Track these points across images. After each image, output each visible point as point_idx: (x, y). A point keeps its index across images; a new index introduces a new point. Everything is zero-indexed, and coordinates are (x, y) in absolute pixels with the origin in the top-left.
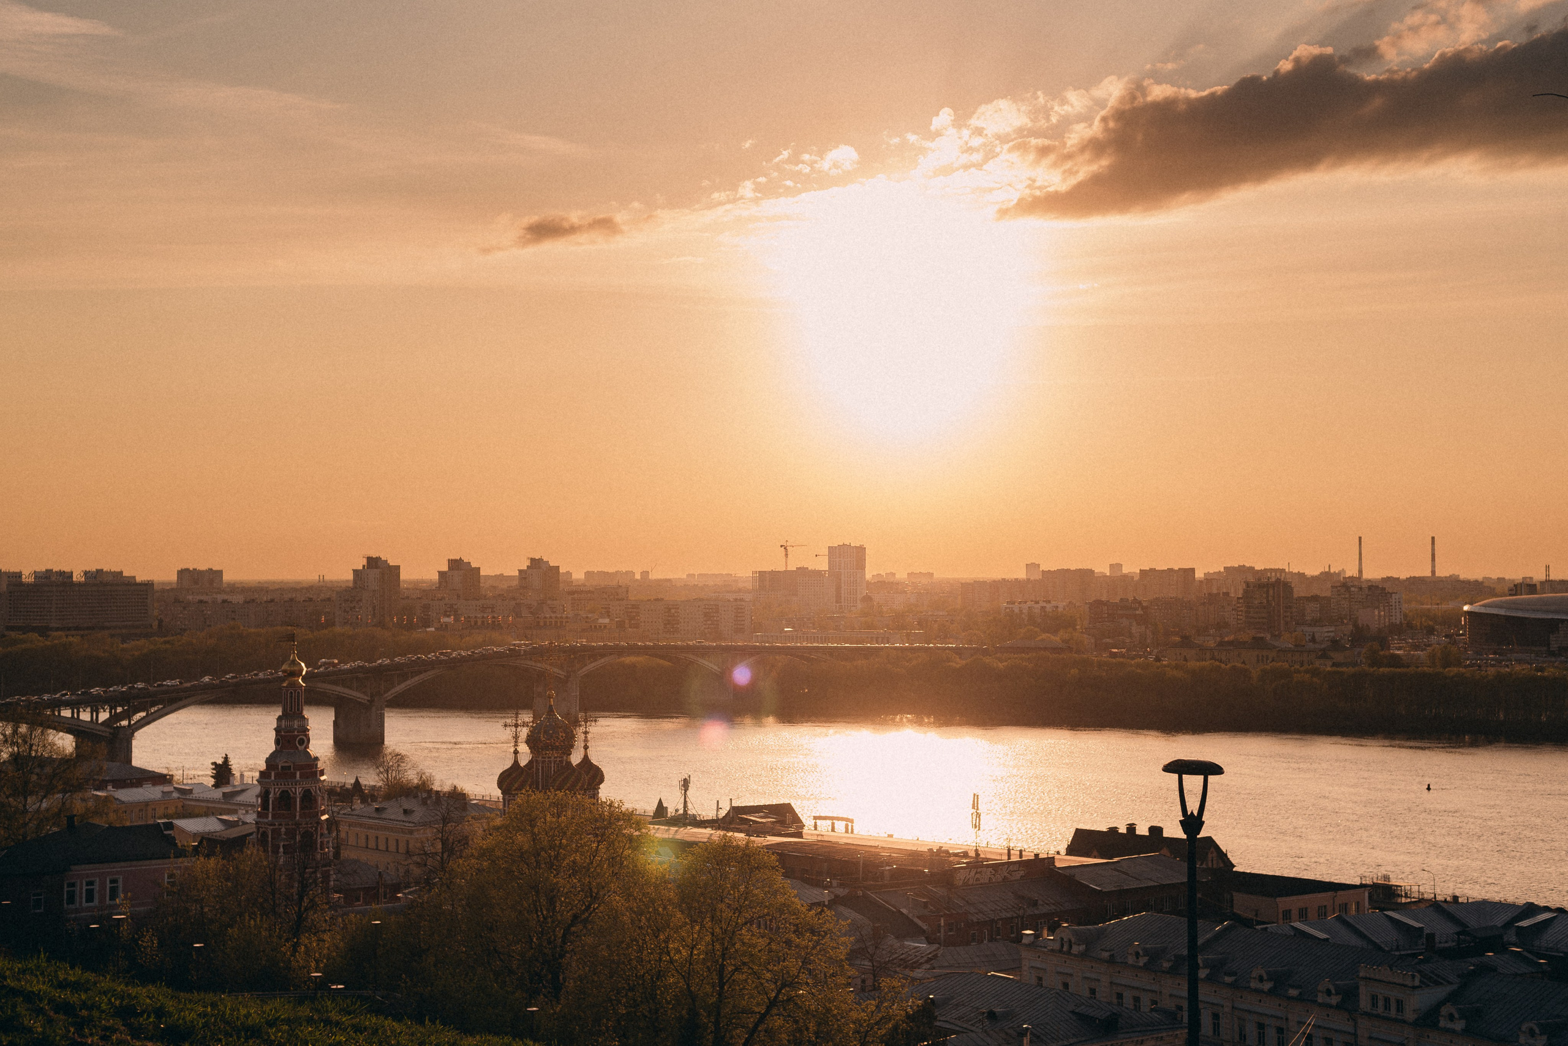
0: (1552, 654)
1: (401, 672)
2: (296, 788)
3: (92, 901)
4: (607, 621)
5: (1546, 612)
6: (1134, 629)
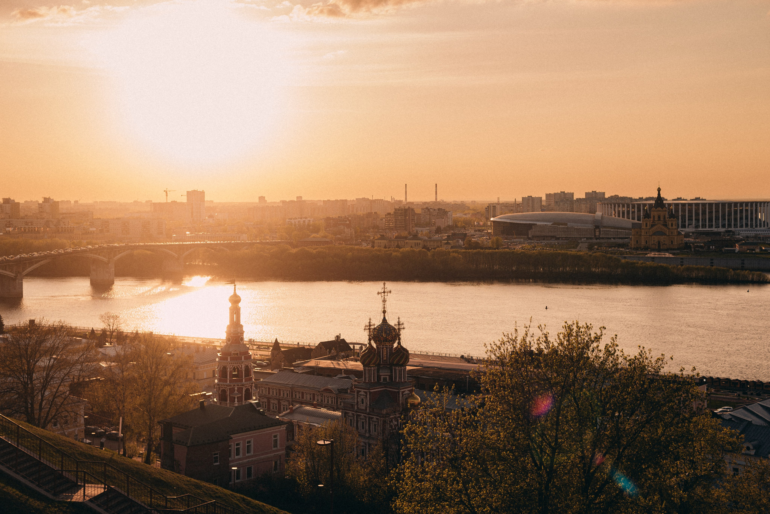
0: (529, 239)
1: (31, 261)
2: (242, 365)
3: (239, 455)
4: (95, 229)
5: (527, 220)
6: (346, 230)
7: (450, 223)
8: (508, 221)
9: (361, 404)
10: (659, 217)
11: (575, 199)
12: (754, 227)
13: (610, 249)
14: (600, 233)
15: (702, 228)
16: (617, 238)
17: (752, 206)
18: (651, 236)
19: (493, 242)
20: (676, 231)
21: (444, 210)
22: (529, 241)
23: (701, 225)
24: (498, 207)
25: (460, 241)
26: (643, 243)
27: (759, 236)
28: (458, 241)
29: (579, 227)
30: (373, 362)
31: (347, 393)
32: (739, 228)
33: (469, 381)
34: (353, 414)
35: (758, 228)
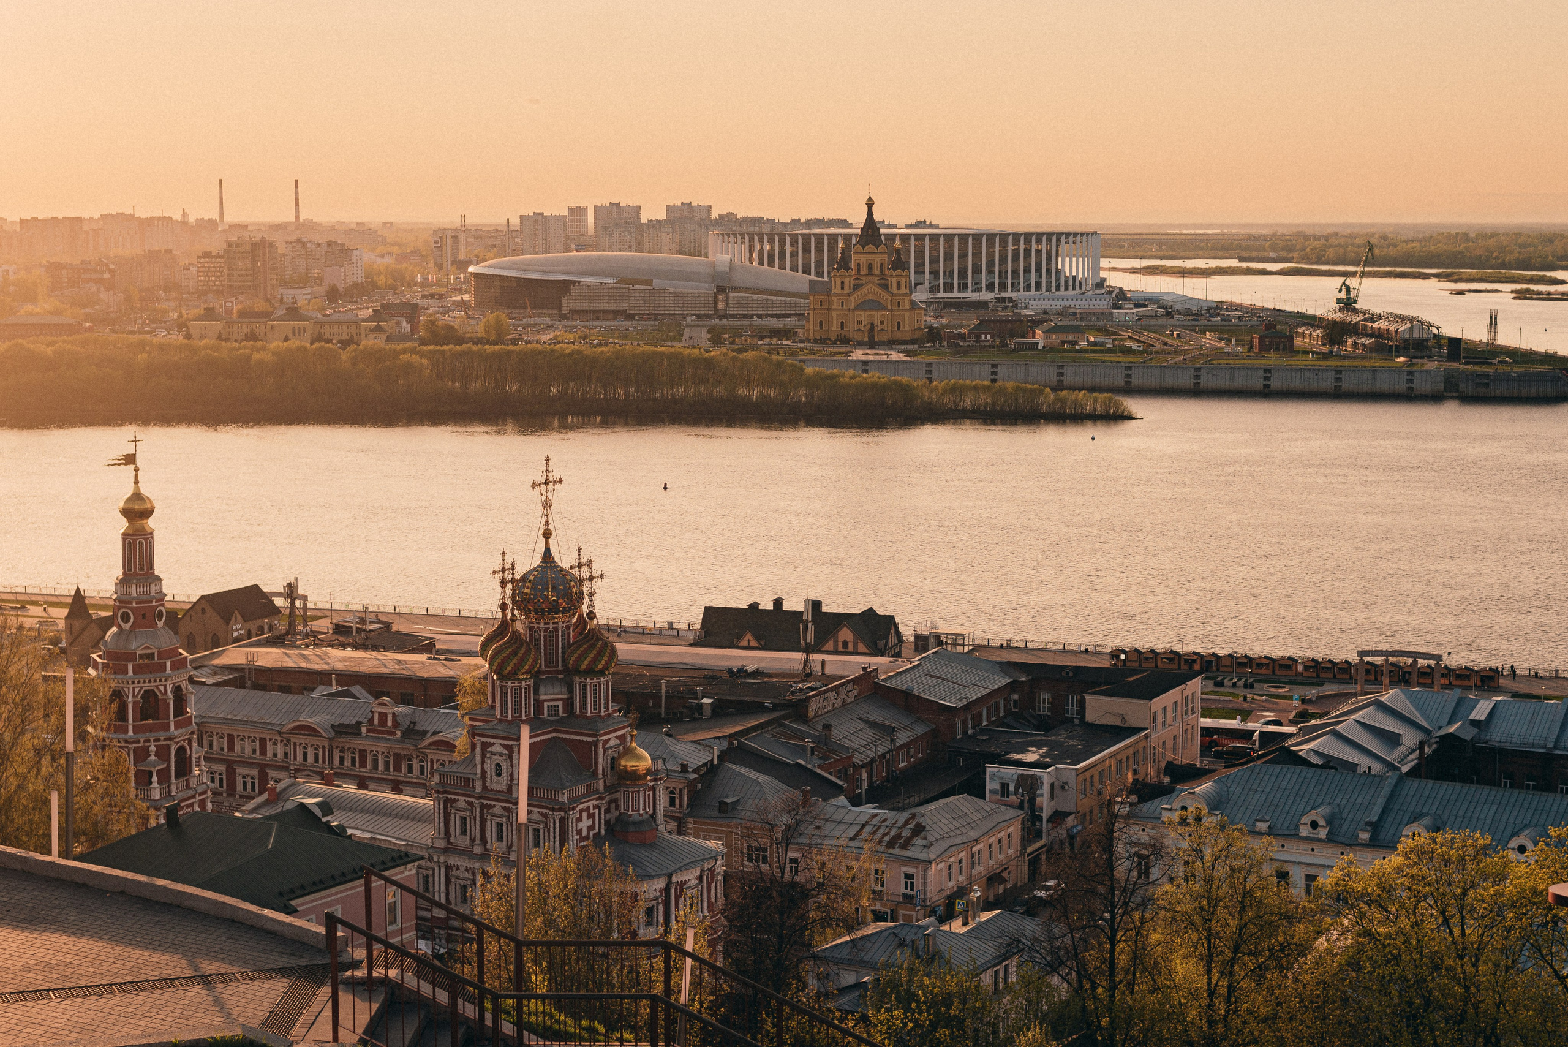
0: (564, 317)
5: (557, 273)
6: (103, 295)
7: (359, 277)
8: (513, 274)
9: (495, 778)
10: (870, 267)
11: (644, 219)
12: (1053, 289)
13: (760, 343)
14: (727, 304)
15: (945, 291)
16: (768, 315)
17: (1049, 240)
18: (854, 310)
19: (487, 328)
20: (907, 299)
21: (343, 245)
22: (565, 323)
23: (942, 286)
24: (462, 237)
25: (404, 323)
26: (835, 327)
27: (1072, 310)
28: (398, 323)
29: (679, 290)
30: (526, 667)
31: (358, 734)
32: (1022, 292)
33: (667, 692)
34: (471, 804)
35: (1062, 292)
